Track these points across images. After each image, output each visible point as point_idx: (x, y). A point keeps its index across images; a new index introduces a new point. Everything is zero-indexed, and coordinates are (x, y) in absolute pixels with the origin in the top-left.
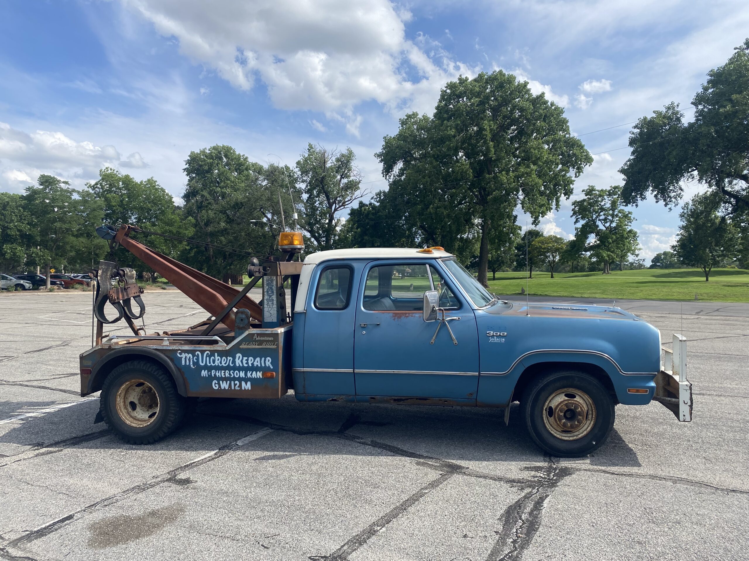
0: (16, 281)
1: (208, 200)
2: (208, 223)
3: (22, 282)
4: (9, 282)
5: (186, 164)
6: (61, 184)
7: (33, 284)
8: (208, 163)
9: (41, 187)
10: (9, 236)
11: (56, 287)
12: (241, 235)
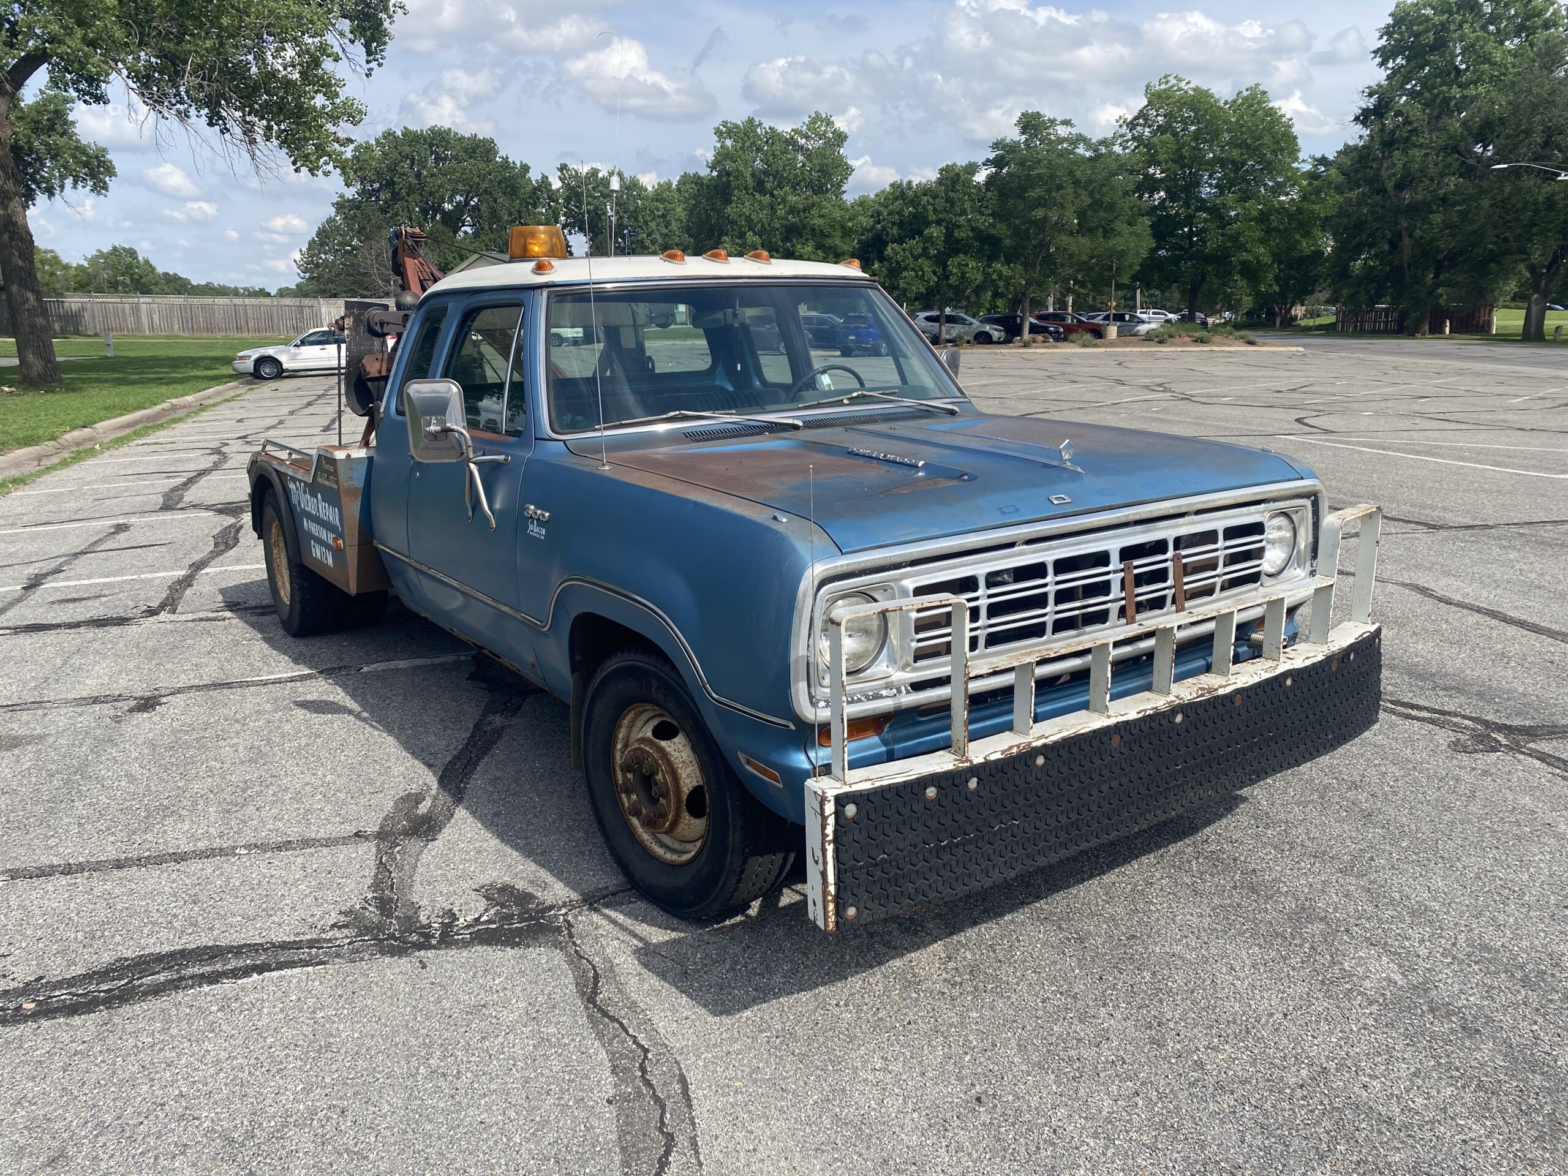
0: (978, 327)
1: (1410, 123)
2: (1406, 182)
3: (987, 328)
4: (967, 328)
5: (1381, 37)
6: (1058, 127)
7: (1007, 331)
8: (1434, 25)
9: (1023, 138)
10: (958, 241)
11: (1040, 338)
12: (1478, 207)
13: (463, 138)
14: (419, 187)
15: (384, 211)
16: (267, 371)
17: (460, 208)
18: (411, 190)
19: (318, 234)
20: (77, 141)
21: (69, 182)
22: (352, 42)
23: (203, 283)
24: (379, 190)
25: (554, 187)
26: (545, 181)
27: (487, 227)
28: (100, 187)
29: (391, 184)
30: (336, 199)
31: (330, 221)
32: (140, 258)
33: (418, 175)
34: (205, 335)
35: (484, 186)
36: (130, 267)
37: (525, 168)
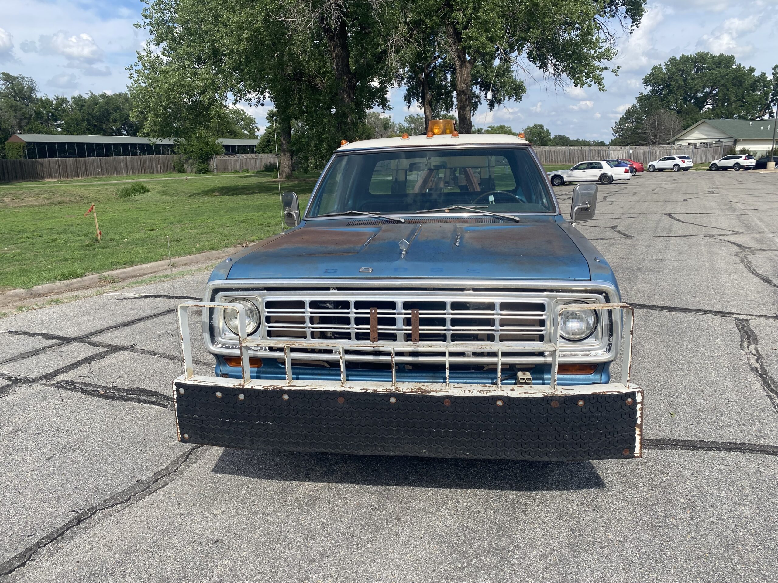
13: (715, 56)
14: (685, 86)
15: (662, 100)
16: (557, 182)
17: (706, 96)
18: (679, 87)
19: (626, 114)
20: (513, 79)
21: (507, 97)
22: (625, 17)
23: (575, 139)
24: (662, 89)
25: (768, 79)
26: (763, 76)
27: (720, 105)
28: (519, 98)
29: (669, 85)
30: (639, 95)
31: (634, 106)
32: (545, 129)
33: (685, 80)
34: (554, 164)
35: (722, 82)
36: (540, 133)
37: (752, 70)
